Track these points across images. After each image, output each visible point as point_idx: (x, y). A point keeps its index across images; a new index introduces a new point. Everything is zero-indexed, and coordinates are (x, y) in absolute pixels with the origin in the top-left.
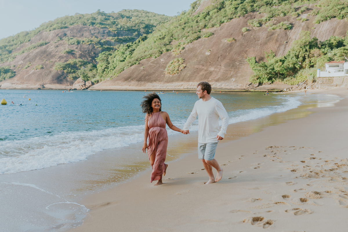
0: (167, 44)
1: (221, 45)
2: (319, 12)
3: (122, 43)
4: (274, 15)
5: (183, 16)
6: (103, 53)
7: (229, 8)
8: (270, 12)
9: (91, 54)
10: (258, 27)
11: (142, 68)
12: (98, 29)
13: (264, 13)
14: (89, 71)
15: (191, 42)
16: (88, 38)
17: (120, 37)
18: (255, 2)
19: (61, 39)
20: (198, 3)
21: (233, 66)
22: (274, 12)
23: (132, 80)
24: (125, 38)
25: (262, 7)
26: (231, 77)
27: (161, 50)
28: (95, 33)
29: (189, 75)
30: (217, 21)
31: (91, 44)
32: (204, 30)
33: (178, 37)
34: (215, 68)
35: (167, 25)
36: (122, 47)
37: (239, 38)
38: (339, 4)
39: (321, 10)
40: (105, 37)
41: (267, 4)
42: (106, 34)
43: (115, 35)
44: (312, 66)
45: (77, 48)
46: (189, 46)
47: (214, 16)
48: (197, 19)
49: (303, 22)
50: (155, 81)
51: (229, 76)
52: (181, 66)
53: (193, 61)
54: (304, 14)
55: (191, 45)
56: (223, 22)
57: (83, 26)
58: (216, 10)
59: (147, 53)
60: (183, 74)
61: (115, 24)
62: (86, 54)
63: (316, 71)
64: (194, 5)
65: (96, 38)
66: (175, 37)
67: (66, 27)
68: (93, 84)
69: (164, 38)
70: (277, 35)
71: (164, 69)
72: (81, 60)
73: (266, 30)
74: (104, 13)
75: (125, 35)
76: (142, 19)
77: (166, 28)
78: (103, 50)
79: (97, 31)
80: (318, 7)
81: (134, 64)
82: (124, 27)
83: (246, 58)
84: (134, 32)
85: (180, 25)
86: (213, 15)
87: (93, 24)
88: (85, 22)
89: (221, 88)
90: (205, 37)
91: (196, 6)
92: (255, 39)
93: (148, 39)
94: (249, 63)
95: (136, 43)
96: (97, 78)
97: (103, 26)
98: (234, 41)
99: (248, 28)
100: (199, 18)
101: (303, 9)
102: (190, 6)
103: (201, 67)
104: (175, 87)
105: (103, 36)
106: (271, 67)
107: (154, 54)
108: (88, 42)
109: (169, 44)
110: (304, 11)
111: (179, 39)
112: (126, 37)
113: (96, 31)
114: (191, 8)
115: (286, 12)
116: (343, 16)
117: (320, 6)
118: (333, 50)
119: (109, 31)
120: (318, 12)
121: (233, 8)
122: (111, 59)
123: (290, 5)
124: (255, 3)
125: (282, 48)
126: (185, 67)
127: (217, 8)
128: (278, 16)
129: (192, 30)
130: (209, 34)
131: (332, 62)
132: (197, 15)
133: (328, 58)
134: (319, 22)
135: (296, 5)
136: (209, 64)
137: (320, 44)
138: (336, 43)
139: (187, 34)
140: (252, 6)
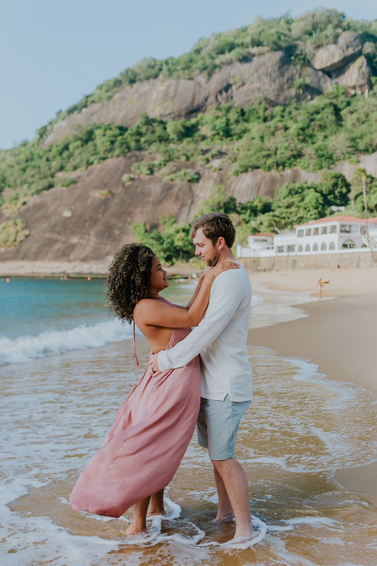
1: (89, 201)
2: (237, 159)
4: (171, 157)
5: (23, 148)
7: (101, 141)
8: (165, 153)
10: (147, 174)
13: (157, 155)
15: (38, 194)
18: (143, 135)
20: (49, 128)
22: (171, 153)
25: (154, 144)
29: (34, 249)
32: (60, 175)
33: (15, 183)
34: (80, 238)
37: (119, 190)
38: (262, 149)
39: (239, 156)
41: (161, 140)
47: (77, 152)
48: (47, 156)
49: (215, 171)
51: (103, 252)
52: (20, 234)
53: (42, 226)
54: (217, 159)
55: (36, 199)
56: (92, 163)
58: (79, 143)
60: (25, 247)
64: (42, 131)
66: (9, 183)
70: (176, 189)
73: (160, 180)
80: (236, 151)
83: (130, 224)
85: (17, 163)
86: (74, 151)
89: (91, 274)
90: (63, 185)
91: (46, 133)
92: (143, 193)
94: (134, 231)
98: (110, 196)
99: (132, 176)
100: (51, 154)
101: (214, 152)
102: (36, 132)
103: (55, 236)
104: (10, 269)
106: (169, 241)
110: (216, 155)
111: (16, 187)
114: (37, 137)
115: (189, 154)
116: (269, 167)
117: (238, 150)
118: (258, 216)
120: (235, 159)
121: (107, 141)
123: (195, 145)
124: (142, 137)
125: (186, 210)
126: (27, 236)
127: (81, 139)
128: (178, 161)
129: (40, 173)
130: (69, 181)
131: (258, 235)
132: (48, 149)
133: (252, 229)
134: (237, 173)
135: (203, 145)
136: (69, 231)
137: (239, 207)
138: (261, 207)
139: (30, 180)
140: (138, 141)
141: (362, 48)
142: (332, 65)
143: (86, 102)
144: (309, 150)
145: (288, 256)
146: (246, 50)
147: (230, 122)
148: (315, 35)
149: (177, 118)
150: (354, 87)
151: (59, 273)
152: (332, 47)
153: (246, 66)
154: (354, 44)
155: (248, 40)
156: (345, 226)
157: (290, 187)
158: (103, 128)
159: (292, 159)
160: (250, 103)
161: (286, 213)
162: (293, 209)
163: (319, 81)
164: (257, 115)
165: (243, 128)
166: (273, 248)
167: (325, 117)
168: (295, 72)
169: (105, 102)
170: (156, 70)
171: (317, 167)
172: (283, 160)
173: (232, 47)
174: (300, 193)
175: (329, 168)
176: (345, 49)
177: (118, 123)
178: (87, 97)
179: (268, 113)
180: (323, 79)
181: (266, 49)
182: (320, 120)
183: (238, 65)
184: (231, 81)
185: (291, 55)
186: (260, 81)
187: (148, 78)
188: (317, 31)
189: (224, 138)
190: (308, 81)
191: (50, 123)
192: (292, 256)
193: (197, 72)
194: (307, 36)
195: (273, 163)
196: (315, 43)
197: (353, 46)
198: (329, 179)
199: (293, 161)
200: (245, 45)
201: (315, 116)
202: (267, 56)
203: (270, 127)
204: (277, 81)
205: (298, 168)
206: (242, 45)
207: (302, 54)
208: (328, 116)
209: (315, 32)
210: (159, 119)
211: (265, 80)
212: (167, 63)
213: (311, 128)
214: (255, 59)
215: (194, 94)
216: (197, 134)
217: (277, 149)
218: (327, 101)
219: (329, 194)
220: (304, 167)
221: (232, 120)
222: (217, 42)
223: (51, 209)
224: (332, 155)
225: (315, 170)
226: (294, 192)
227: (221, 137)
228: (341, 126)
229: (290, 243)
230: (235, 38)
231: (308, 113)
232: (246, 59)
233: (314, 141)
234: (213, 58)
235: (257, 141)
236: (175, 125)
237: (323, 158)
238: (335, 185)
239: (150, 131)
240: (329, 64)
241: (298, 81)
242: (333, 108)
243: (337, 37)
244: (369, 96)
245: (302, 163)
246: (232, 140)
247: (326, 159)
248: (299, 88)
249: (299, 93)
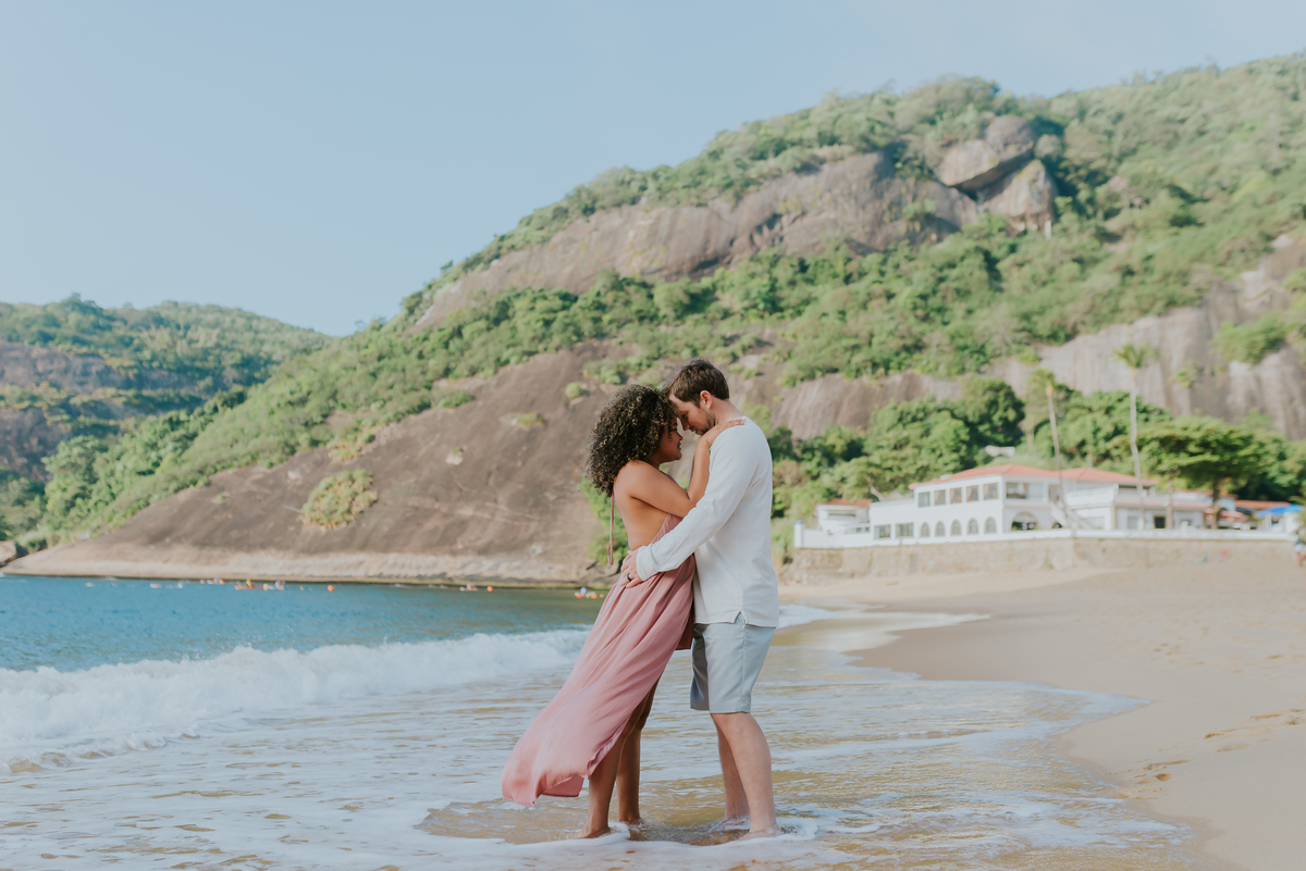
0: (316, 424)
1: (499, 435)
2: (793, 354)
3: (152, 412)
4: (662, 351)
5: (375, 334)
6: (73, 441)
7: (525, 321)
8: (650, 343)
9: (29, 442)
10: (615, 384)
11: (218, 500)
12: (66, 359)
13: (635, 346)
14: (13, 505)
15: (399, 420)
16: (22, 386)
17: (146, 392)
18: (607, 309)
20: (426, 296)
21: (536, 505)
22: (662, 342)
23: (178, 540)
24: (163, 397)
25: (628, 325)
26: (531, 540)
27: (292, 442)
28: (51, 372)
29: (386, 529)
30: (487, 356)
31: (30, 407)
32: (443, 384)
33: (354, 401)
34: (478, 508)
35: (316, 359)
36: (151, 425)
37: (557, 414)
38: (843, 336)
39: (797, 349)
40: (89, 387)
41: (642, 319)
42: (94, 376)
43: (127, 384)
44: (778, 514)
46: (391, 434)
47: (477, 342)
48: (419, 348)
49: (747, 378)
50: (263, 546)
51: (524, 535)
52: (359, 499)
53: (404, 484)
54: (753, 353)
55: (395, 431)
56: (507, 362)
57: (8, 344)
58: (482, 324)
59: (239, 449)
60: (367, 525)
61: (132, 348)
62: (8, 442)
63: (791, 529)
64: (413, 302)
65: (54, 390)
66: (344, 401)
68: (21, 552)
69: (303, 401)
71: (300, 507)
74: (93, 305)
75: (167, 387)
76: (230, 336)
77: (315, 370)
78: (76, 432)
79: (60, 365)
80: (789, 339)
81: (188, 486)
82: (164, 359)
83: (579, 480)
84: (202, 378)
85: (362, 363)
86: (473, 339)
87: (46, 338)
88: (15, 331)
89: (497, 578)
90: (447, 405)
91: (421, 306)
93: (248, 403)
94: (587, 495)
95: (203, 414)
96: (42, 531)
97: (84, 350)
98: (539, 424)
99: (584, 386)
100: (428, 346)
101: (746, 340)
102: (401, 304)
103: (428, 503)
104: (335, 569)
105: (81, 384)
107: (267, 454)
108: (21, 400)
109: (322, 422)
110: (750, 347)
111: (357, 407)
112: (171, 393)
113: (56, 365)
114: (401, 312)
115: (697, 345)
116: (858, 371)
117: (794, 336)
118: (836, 466)
119: (108, 369)
120: (789, 354)
121: (538, 321)
122: (103, 466)
123: (709, 328)
124: (606, 313)
126: (373, 503)
127: (487, 318)
128: (676, 357)
129: (404, 381)
130: (460, 396)
131: (836, 504)
132: (422, 335)
133: (824, 491)
134: (793, 382)
135: (726, 328)
136: (456, 494)
137: (798, 447)
138: (842, 446)
139: (385, 394)
140: (597, 320)
141: (1034, 146)
142: (977, 178)
143: (500, 248)
144: (936, 336)
145: (900, 546)
146: (808, 152)
147: (777, 285)
148: (940, 124)
149: (674, 278)
150: (1023, 218)
151: (433, 577)
152: (977, 145)
153: (808, 181)
154: (1019, 138)
155: (811, 133)
156: (1015, 485)
157: (900, 409)
158: (530, 295)
159: (903, 355)
160: (817, 248)
161: (895, 459)
162: (908, 451)
163: (952, 207)
164: (832, 271)
165: (805, 296)
166: (867, 529)
167: (967, 274)
168: (904, 190)
169: (536, 249)
170: (634, 188)
171: (954, 370)
172: (886, 357)
173: (780, 148)
174: (921, 420)
175: (978, 371)
176: (1001, 147)
177: (560, 288)
178: (502, 238)
179: (853, 267)
180: (960, 203)
181: (846, 149)
182: (957, 279)
183: (793, 178)
184: (780, 209)
185: (896, 160)
186: (836, 209)
187: (619, 205)
188: (945, 115)
189: (767, 315)
190: (930, 206)
191: (430, 287)
192: (908, 546)
193: (713, 192)
194: (927, 126)
195: (865, 361)
196: (943, 139)
197: (1016, 143)
198: (980, 392)
199: (905, 359)
200: (806, 143)
201: (946, 272)
202: (849, 162)
203: (857, 293)
204: (870, 207)
205: (917, 371)
206: (799, 143)
207: (916, 158)
208: (973, 270)
209: (942, 119)
210: (638, 278)
211: (846, 206)
212: (655, 176)
213: (939, 295)
214: (826, 168)
215: (708, 232)
216: (713, 307)
217: (872, 336)
218: (970, 244)
219: (981, 422)
220: (927, 369)
221: (782, 282)
222: (752, 138)
223: (423, 451)
224: (983, 346)
225: (949, 375)
226: (909, 418)
227: (761, 313)
228: (1000, 290)
229: (904, 520)
230: (787, 130)
231: (933, 266)
232: (807, 168)
233: (946, 320)
234: (744, 167)
235: (832, 320)
236: (670, 290)
237: (966, 352)
238: (993, 404)
239: (621, 300)
240: (971, 175)
241: (911, 208)
242: (981, 257)
243: (983, 127)
244: (1053, 234)
245: (924, 362)
246: (783, 317)
247: (972, 353)
248: (913, 220)
249: (914, 229)
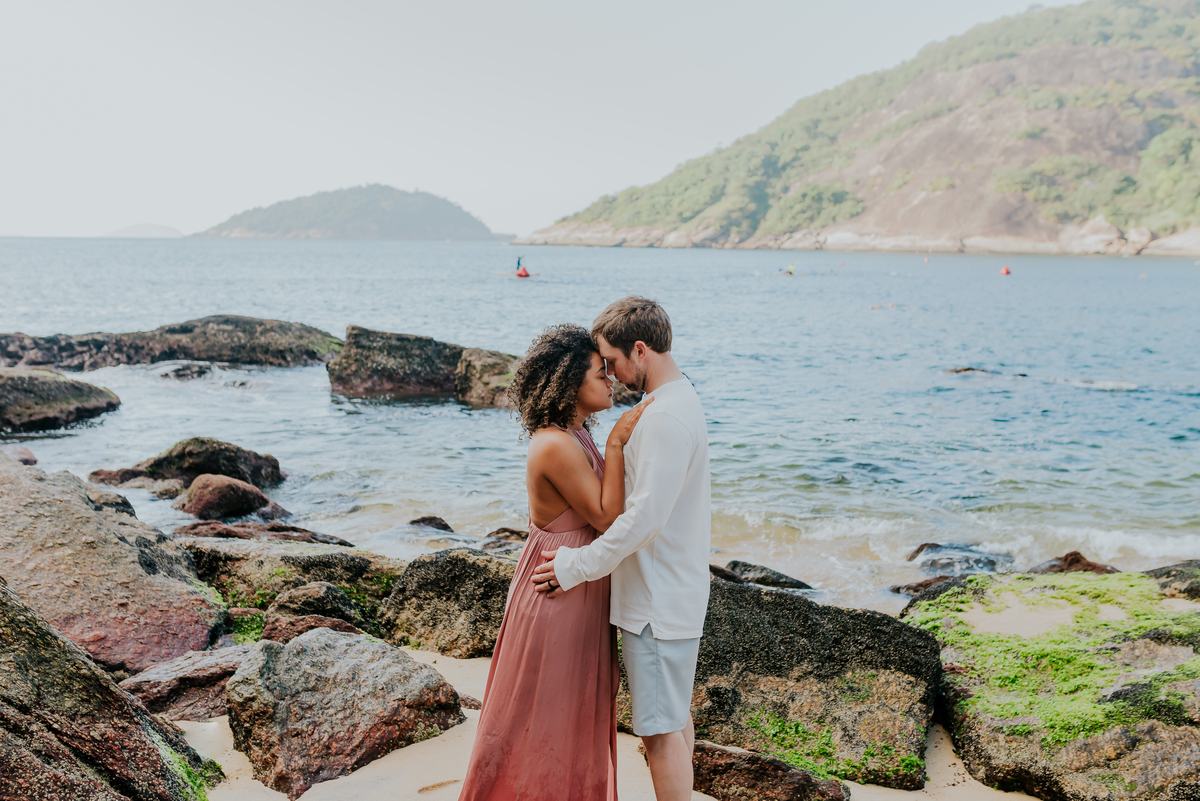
12: (1127, 55)
16: (1093, 85)
19: (998, 92)
28: (1114, 69)
31: (1104, 104)
40: (1151, 79)
42: (1154, 69)
43: (1185, 73)
45: (1057, 121)
57: (1073, 48)
62: (1091, 137)
65: (1121, 86)
67: (1012, 55)
72: (1079, 159)
78: (1147, 125)
79: (1122, 61)
87: (1106, 38)
88: (1077, 34)
97: (1142, 44)
105: (1143, 77)
108: (1094, 99)
113: (1118, 62)
119: (1166, 60)
